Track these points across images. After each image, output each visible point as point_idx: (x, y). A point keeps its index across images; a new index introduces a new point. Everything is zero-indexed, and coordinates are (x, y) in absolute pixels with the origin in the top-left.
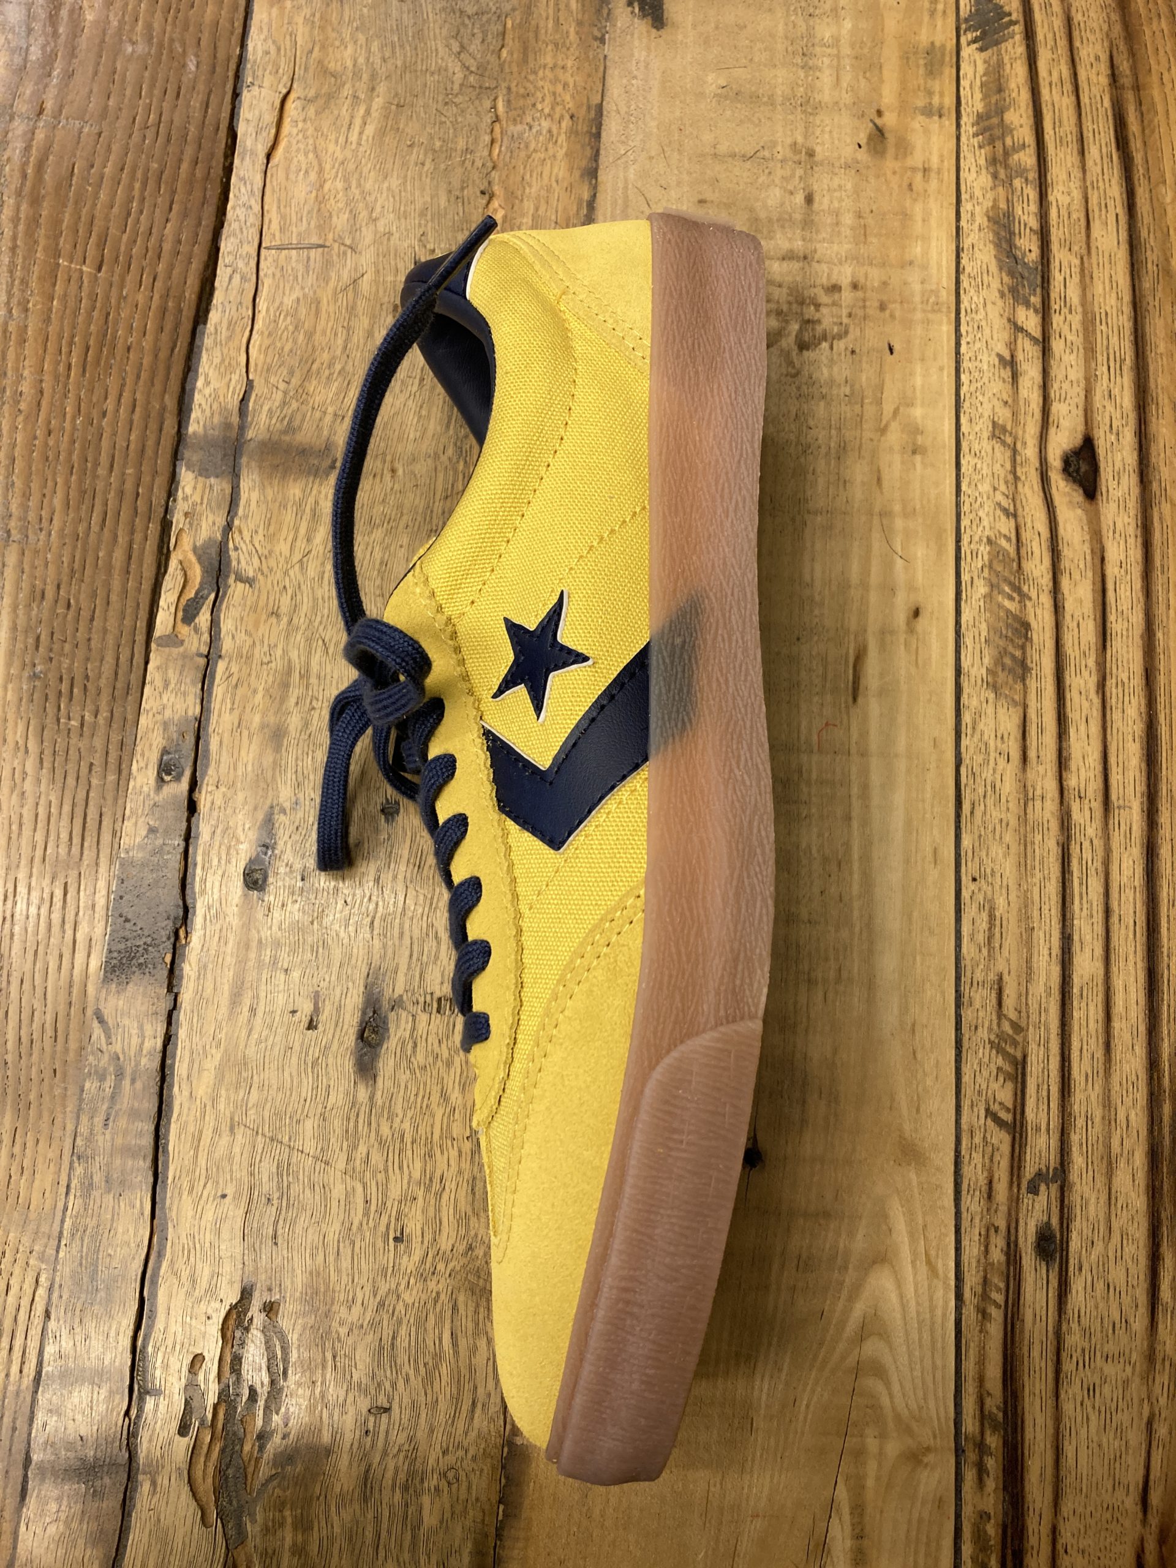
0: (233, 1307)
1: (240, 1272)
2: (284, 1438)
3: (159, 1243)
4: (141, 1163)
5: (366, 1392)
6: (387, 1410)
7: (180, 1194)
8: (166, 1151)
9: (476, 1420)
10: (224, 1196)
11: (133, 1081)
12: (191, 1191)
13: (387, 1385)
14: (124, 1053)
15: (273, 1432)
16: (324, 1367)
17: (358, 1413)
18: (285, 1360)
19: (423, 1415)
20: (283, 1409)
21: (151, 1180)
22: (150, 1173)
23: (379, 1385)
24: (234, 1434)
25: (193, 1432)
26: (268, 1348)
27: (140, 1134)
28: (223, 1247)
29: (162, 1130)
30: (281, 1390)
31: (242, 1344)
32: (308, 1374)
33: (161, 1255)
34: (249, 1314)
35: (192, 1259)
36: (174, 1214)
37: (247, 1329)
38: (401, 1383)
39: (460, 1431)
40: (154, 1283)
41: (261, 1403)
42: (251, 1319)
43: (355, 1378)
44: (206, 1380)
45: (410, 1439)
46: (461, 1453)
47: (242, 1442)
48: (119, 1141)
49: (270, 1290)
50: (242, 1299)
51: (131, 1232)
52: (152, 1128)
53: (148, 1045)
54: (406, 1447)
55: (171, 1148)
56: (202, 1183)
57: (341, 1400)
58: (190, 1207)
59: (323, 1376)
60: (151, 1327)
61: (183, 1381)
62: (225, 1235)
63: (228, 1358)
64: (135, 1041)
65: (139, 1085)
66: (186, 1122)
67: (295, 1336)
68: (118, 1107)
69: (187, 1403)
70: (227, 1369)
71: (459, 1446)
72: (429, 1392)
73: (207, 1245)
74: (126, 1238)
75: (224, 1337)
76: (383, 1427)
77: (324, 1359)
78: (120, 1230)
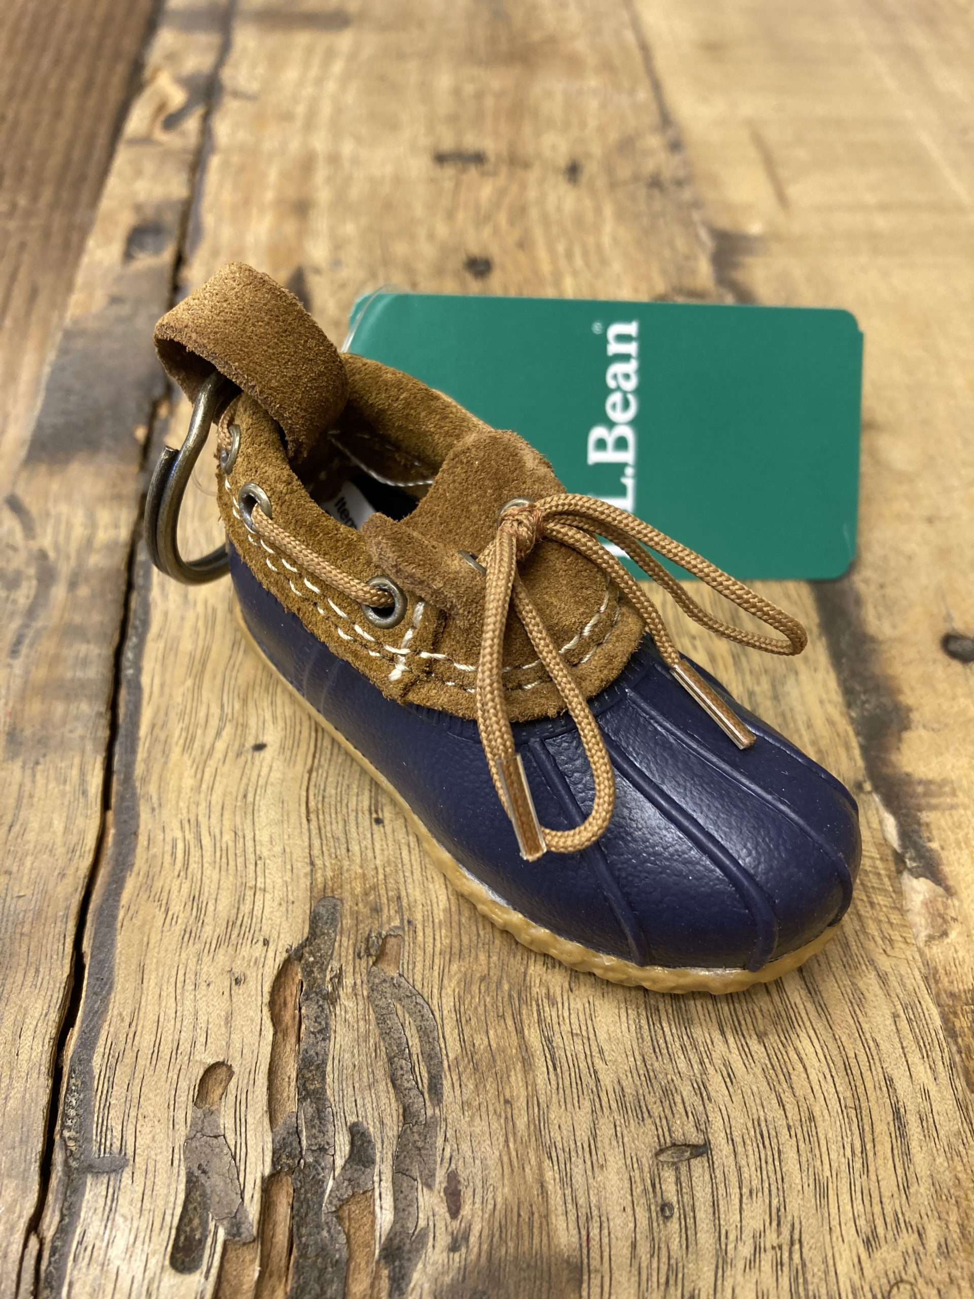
0: (294, 957)
1: (305, 883)
2: (454, 1248)
3: (119, 842)
4: (85, 707)
5: (641, 1112)
6: (702, 1150)
7: (166, 754)
8: (137, 688)
9: (919, 1157)
10: (260, 747)
11: (73, 585)
12: (187, 747)
13: (686, 1090)
14: (57, 548)
15: (422, 1238)
16: (527, 1064)
17: (631, 1164)
18: (432, 1058)
19: (790, 1154)
20: (440, 1176)
21: (104, 733)
22: (104, 722)
23: (666, 1092)
24: (323, 1252)
25: (212, 1256)
26: (385, 1034)
27: (85, 662)
28: (263, 837)
29: (129, 655)
30: (430, 1126)
31: (324, 1032)
32: (491, 1085)
33: (123, 864)
34: (335, 964)
35: (193, 866)
36: (152, 789)
37: (332, 999)
38: (716, 1084)
39: (889, 1184)
40: (108, 921)
41: (384, 1168)
42: (339, 976)
43: (607, 1080)
44: (240, 1122)
45: (777, 1217)
46: (908, 1240)
47: (343, 1270)
48: (40, 674)
49: (376, 910)
50: (314, 934)
51: (58, 825)
52: (108, 651)
53: (102, 536)
54: (771, 1238)
55: (145, 680)
56: (212, 732)
57: (583, 1135)
58: (188, 773)
59: (530, 1085)
60: (98, 1015)
61: (182, 1131)
62: (267, 813)
63: (290, 1069)
64: (78, 532)
65: (84, 591)
66: (177, 640)
67: (448, 1003)
68: (39, 624)
69: (192, 1183)
70: (289, 1091)
71: (898, 1223)
72: (787, 1098)
73: (228, 837)
74: (46, 837)
75: (276, 1020)
76: (702, 1194)
77: (524, 1045)
78: (34, 825)
